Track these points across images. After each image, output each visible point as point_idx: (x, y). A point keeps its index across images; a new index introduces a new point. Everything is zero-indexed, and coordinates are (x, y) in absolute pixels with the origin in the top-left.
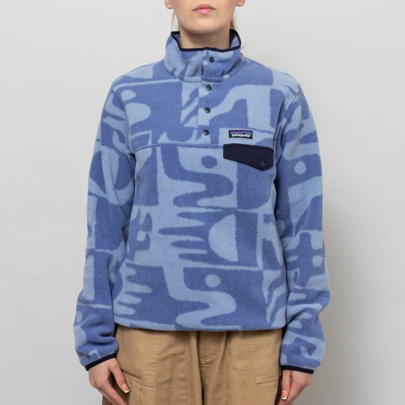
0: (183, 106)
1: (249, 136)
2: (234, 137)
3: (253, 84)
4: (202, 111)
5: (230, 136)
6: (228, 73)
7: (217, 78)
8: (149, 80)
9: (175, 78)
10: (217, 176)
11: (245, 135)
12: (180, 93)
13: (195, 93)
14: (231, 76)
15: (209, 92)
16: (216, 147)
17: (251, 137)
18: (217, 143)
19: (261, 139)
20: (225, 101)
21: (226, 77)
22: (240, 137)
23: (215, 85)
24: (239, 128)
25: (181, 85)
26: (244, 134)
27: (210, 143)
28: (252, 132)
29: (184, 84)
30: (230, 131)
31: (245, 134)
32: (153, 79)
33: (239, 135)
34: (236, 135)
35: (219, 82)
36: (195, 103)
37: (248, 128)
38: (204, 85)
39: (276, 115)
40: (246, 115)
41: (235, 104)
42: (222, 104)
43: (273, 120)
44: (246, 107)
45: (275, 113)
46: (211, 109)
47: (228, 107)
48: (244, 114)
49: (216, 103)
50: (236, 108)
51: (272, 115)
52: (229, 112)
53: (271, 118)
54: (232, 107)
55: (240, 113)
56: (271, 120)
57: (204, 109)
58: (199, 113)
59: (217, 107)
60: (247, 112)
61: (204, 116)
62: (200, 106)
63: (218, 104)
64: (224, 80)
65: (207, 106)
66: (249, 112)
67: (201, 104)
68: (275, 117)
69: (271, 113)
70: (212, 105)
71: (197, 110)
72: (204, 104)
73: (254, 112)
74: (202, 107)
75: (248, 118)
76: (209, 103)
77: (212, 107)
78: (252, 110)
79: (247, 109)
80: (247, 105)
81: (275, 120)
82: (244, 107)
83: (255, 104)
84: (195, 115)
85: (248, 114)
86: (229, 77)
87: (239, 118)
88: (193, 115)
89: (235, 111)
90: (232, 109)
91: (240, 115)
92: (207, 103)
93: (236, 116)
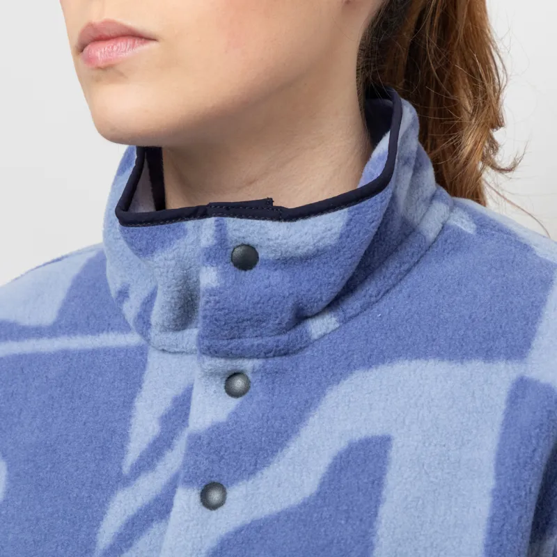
0: (126, 470)
3: (439, 355)
4: (186, 499)
6: (334, 304)
7: (270, 341)
8: (38, 332)
9: (124, 328)
12: (128, 404)
13: (181, 407)
14: (345, 321)
15: (233, 403)
20: (293, 449)
21: (319, 327)
23: (265, 372)
25: (142, 365)
29: (154, 358)
32: (53, 331)
35: (286, 353)
36: (174, 460)
38: (213, 374)
39: (516, 517)
40: (371, 525)
41: (335, 466)
42: (279, 465)
43: (497, 545)
44: (380, 479)
45: (508, 508)
46: (228, 491)
47: (303, 482)
48: (361, 520)
49: (253, 464)
50: (332, 487)
51: (492, 520)
52: (299, 507)
53: (490, 533)
54: (317, 482)
55: (347, 511)
56: (487, 546)
57: (200, 491)
58: (172, 514)
59: (250, 482)
60: (376, 507)
61: (188, 527)
62: (182, 476)
63: (258, 466)
64: (308, 343)
65: (212, 475)
66: (385, 511)
67: (189, 468)
68: (507, 527)
69: (494, 506)
70: (232, 471)
71: (174, 492)
72: (203, 468)
73: (412, 510)
74: (189, 482)
75: (374, 540)
76: (223, 460)
77: (234, 481)
78: (406, 497)
79: (384, 493)
80: (388, 467)
81: (508, 539)
82: (371, 478)
83: (425, 467)
84: (162, 519)
85: (378, 518)
86: (337, 325)
87: (335, 541)
88: (152, 520)
89: (327, 500)
90: (318, 494)
91: (343, 522)
92: (213, 461)
93: (325, 531)
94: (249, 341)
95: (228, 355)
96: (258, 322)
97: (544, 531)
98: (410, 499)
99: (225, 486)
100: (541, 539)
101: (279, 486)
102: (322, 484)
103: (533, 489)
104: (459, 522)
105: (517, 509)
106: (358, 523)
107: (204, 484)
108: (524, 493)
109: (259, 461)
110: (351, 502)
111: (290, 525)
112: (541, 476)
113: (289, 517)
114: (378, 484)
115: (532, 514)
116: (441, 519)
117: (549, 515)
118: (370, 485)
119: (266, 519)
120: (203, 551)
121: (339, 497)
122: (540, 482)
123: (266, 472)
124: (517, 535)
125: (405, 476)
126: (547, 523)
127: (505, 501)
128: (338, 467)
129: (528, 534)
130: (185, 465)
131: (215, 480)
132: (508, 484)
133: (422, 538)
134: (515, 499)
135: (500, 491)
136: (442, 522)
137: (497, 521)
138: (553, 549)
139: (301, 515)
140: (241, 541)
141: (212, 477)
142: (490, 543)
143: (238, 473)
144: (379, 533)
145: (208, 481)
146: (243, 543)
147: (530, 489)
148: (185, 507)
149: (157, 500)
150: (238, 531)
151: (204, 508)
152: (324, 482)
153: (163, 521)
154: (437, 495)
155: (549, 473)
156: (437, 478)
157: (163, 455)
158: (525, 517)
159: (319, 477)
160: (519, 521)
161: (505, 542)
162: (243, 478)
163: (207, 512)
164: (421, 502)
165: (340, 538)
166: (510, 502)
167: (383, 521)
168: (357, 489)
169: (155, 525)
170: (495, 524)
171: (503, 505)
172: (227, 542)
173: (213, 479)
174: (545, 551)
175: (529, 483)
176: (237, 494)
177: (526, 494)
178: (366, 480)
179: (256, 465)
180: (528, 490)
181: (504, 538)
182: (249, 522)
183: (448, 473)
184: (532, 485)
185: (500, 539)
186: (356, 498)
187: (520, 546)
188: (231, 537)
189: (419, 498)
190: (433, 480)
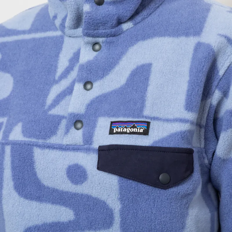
0: (57, 78)
1: (142, 131)
2: (117, 133)
3: (169, 35)
4: (79, 87)
5: (111, 132)
6: (131, 18)
7: (108, 31)
8: (24, 32)
9: (56, 29)
10: (89, 197)
11: (135, 130)
12: (57, 56)
13: (76, 56)
14: (135, 24)
15: (95, 54)
16: (88, 150)
17: (146, 133)
18: (91, 144)
19: (165, 134)
20: (117, 68)
21: (126, 26)
22: (126, 133)
23: (107, 42)
24: (128, 117)
25: (62, 42)
26: (134, 127)
27: (82, 144)
28: (148, 123)
29: (66, 40)
30: (112, 123)
31: (136, 127)
32: (30, 31)
33: (125, 130)
34: (119, 130)
35: (114, 36)
36: (74, 74)
37: (143, 117)
38: (88, 43)
39: (197, 90)
40: (145, 93)
41: (132, 74)
42: (112, 74)
43: (190, 99)
44: (148, 78)
45: (194, 86)
46: (93, 84)
47: (121, 80)
48: (141, 92)
49: (102, 74)
50: (131, 81)
51: (188, 91)
52: (120, 89)
53: (187, 95)
54: (126, 80)
55: (136, 89)
56: (186, 100)
57: (83, 84)
58: (73, 92)
59: (102, 80)
60: (146, 87)
61: (79, 96)
62: (77, 79)
63: (104, 75)
64: (122, 32)
65: (88, 78)
66: (150, 89)
67: (79, 76)
68: (193, 93)
69: (189, 86)
70: (95, 77)
71: (74, 85)
72: (84, 76)
73: (160, 88)
74: (79, 81)
75: (146, 98)
76: (92, 73)
77: (96, 80)
78: (157, 83)
79: (149, 82)
80: (151, 74)
81: (194, 98)
82: (145, 78)
83: (164, 74)
84: (70, 94)
85: (147, 91)
86: (133, 26)
87: (132, 99)
88: (66, 95)
89: (129, 86)
90: (126, 84)
91: (135, 93)
92: (88, 74)
93: (128, 96)
94: (101, 31)
95: (93, 36)
96: (104, 24)
97: (207, 97)
98: (159, 84)
99: (92, 82)
100: (205, 100)
101: (112, 82)
102: (127, 81)
103: (203, 80)
104: (176, 92)
105: (197, 87)
106: (140, 93)
107: (85, 82)
108: (199, 81)
109: (105, 73)
110: (138, 86)
111: (116, 95)
112: (206, 76)
113: (115, 92)
114: (147, 79)
115: (202, 89)
116: (170, 91)
117: (208, 91)
118: (145, 80)
119: (107, 93)
120: (85, 104)
121: (133, 85)
122: (205, 78)
123: (107, 77)
124: (197, 96)
125: (157, 77)
126: (208, 94)
127: (193, 84)
128: (133, 74)
129: (201, 96)
130: (78, 75)
131: (89, 80)
132: (194, 78)
133: (163, 98)
134: (196, 83)
135: (191, 81)
136: (170, 92)
137: (190, 91)
138: (210, 103)
139: (120, 91)
140: (98, 101)
141: (88, 79)
142: (187, 99)
143: (97, 77)
144: (147, 96)
145: (86, 80)
146: (99, 101)
147: (202, 80)
148: (78, 89)
149: (68, 88)
150: (97, 98)
151: (85, 90)
152: (128, 80)
153: (70, 95)
154: (168, 83)
155: (209, 76)
156: (168, 77)
157: (70, 73)
158: (200, 90)
159: (126, 78)
160: (198, 92)
161: (193, 99)
162: (99, 79)
163: (86, 91)
164: (163, 85)
165: (134, 98)
166: (194, 84)
167: (149, 92)
168: (140, 82)
169: (67, 97)
170: (189, 92)
171: (192, 86)
172: (93, 101)
173: (88, 80)
174: (207, 104)
175: (201, 78)
176: (96, 85)
177: (200, 82)
178: (143, 78)
179: (103, 75)
180: (201, 81)
181: (192, 97)
182: (101, 94)
183: (172, 76)
184: (202, 79)
185: (191, 97)
186: (139, 84)
187: (198, 100)
188: (94, 100)
189: (162, 84)
190: (167, 78)
